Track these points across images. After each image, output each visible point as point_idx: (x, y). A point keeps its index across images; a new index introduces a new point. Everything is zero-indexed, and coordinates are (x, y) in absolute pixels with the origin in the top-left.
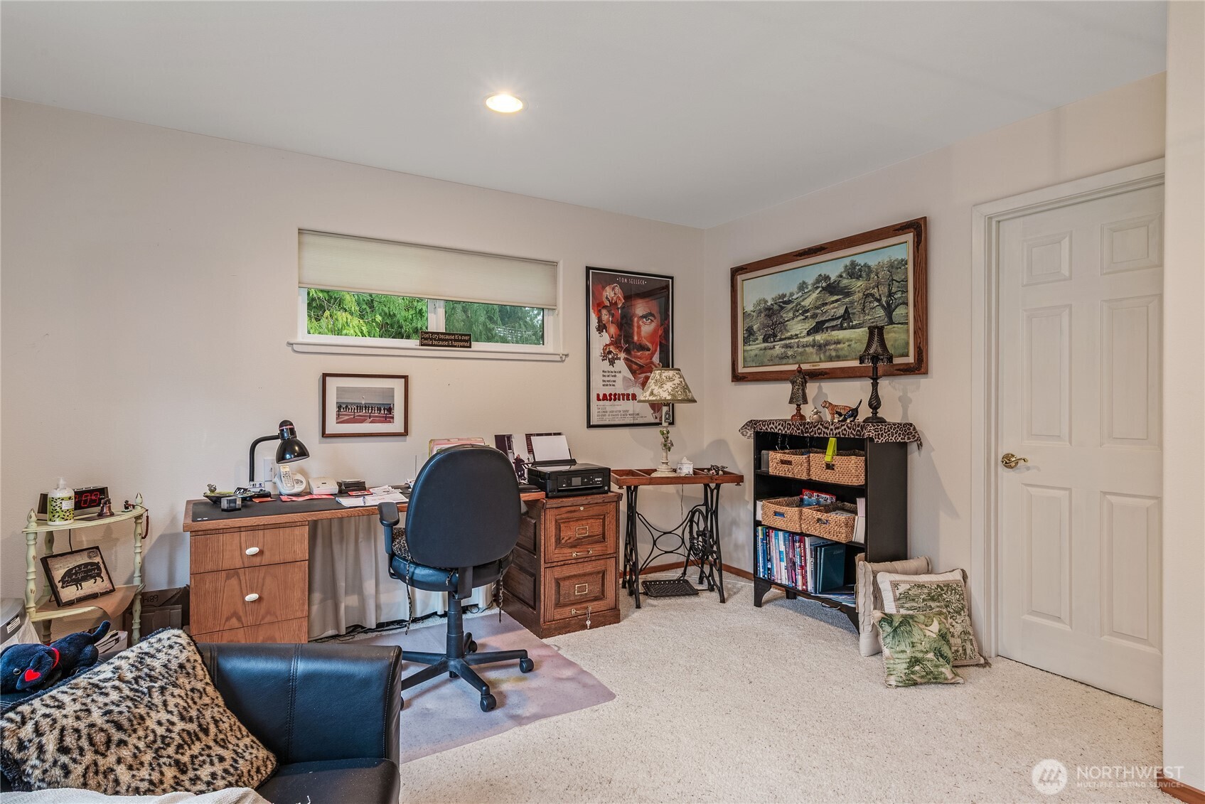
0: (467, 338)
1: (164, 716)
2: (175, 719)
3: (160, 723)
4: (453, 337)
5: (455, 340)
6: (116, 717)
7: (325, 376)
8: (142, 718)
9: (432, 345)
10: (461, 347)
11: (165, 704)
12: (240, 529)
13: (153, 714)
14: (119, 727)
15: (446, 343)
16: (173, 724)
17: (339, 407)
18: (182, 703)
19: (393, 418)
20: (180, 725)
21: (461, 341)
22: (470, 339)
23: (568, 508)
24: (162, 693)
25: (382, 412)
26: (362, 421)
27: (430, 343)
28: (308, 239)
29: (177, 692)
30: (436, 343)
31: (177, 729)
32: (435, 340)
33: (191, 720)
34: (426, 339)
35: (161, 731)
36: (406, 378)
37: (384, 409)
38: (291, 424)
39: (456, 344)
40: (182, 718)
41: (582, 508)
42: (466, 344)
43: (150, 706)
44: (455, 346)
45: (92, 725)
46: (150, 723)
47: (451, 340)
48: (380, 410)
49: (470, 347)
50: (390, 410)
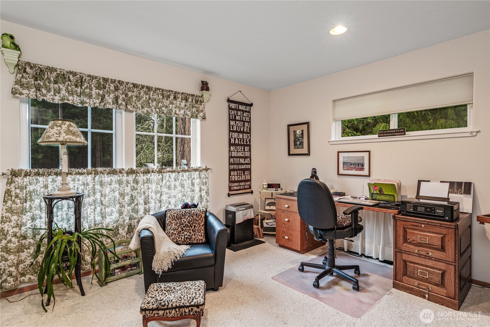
0: (402, 130)
1: (185, 220)
2: (187, 222)
3: (184, 221)
4: (394, 131)
5: (396, 132)
6: (177, 216)
7: (339, 152)
8: (181, 218)
9: (384, 136)
10: (399, 135)
11: (187, 218)
12: (285, 199)
13: (184, 219)
14: (177, 218)
15: (391, 134)
16: (186, 222)
17: (344, 164)
18: (190, 220)
19: (364, 169)
20: (187, 223)
21: (399, 132)
22: (404, 131)
23: (412, 223)
24: (188, 217)
25: (360, 166)
26: (352, 170)
27: (383, 135)
28: (337, 103)
29: (191, 217)
30: (386, 135)
31: (185, 223)
32: (385, 133)
33: (189, 223)
34: (380, 134)
35: (183, 222)
36: (369, 152)
37: (360, 165)
38: (315, 169)
39: (396, 134)
40: (188, 222)
41: (423, 226)
42: (402, 133)
43: (185, 218)
44: (396, 135)
45: (174, 215)
46: (182, 220)
47: (394, 132)
48: (359, 165)
49: (404, 135)
50: (363, 165)
